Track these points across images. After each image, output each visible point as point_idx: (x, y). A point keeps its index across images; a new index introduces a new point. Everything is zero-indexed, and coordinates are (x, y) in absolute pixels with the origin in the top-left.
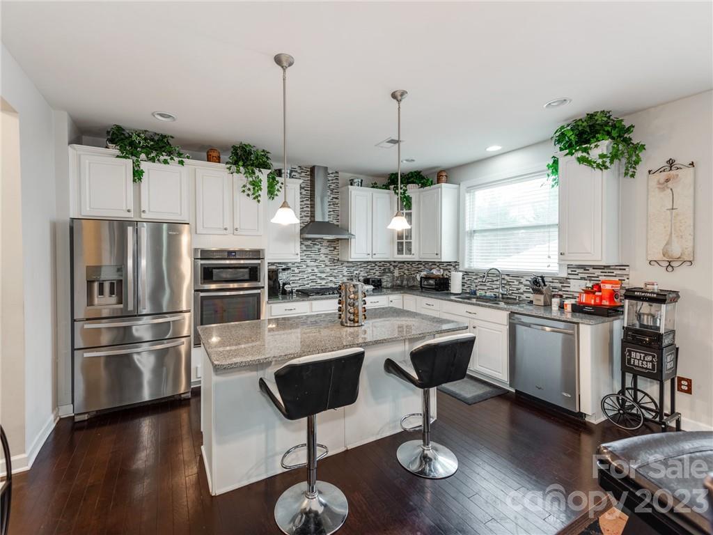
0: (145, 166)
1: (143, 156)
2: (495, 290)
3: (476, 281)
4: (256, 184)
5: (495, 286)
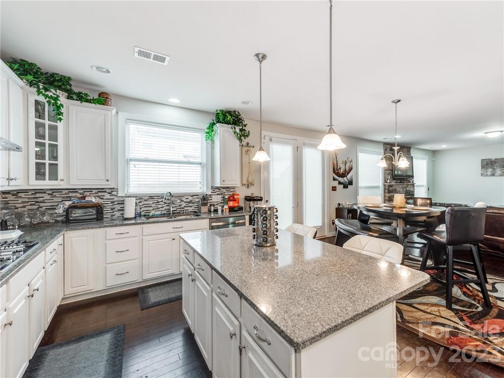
2: (160, 209)
3: (141, 204)
5: (160, 206)
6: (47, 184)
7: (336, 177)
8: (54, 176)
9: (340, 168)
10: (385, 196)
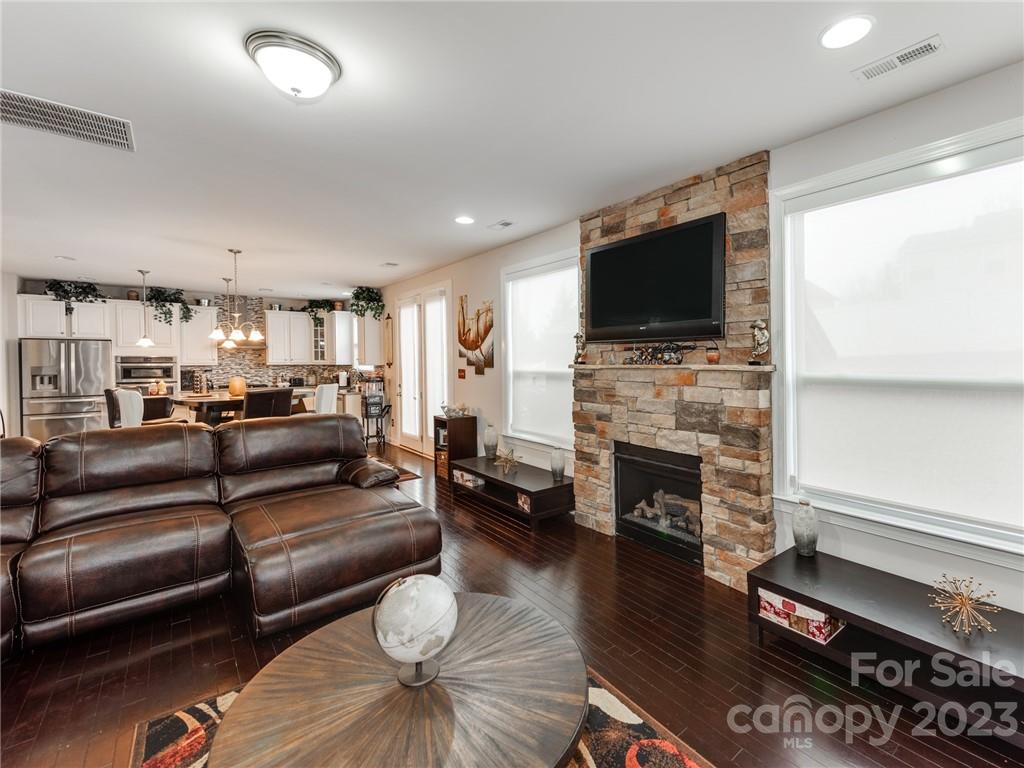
0: (75, 305)
1: (73, 299)
4: (169, 313)
6: (320, 362)
7: (463, 350)
8: (323, 357)
9: (470, 330)
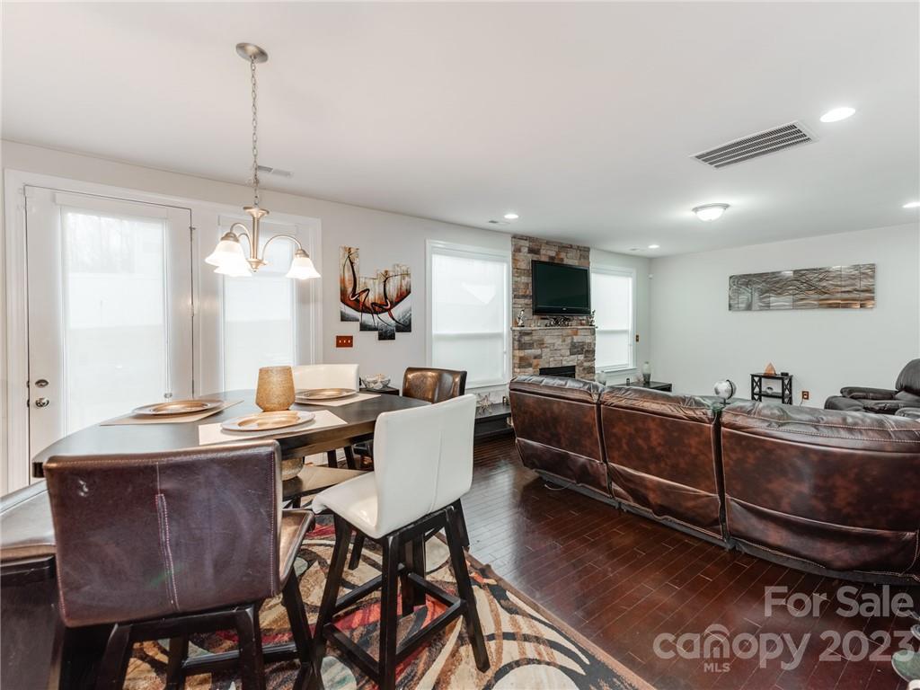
7: (350, 312)
9: (367, 290)
10: (514, 356)
